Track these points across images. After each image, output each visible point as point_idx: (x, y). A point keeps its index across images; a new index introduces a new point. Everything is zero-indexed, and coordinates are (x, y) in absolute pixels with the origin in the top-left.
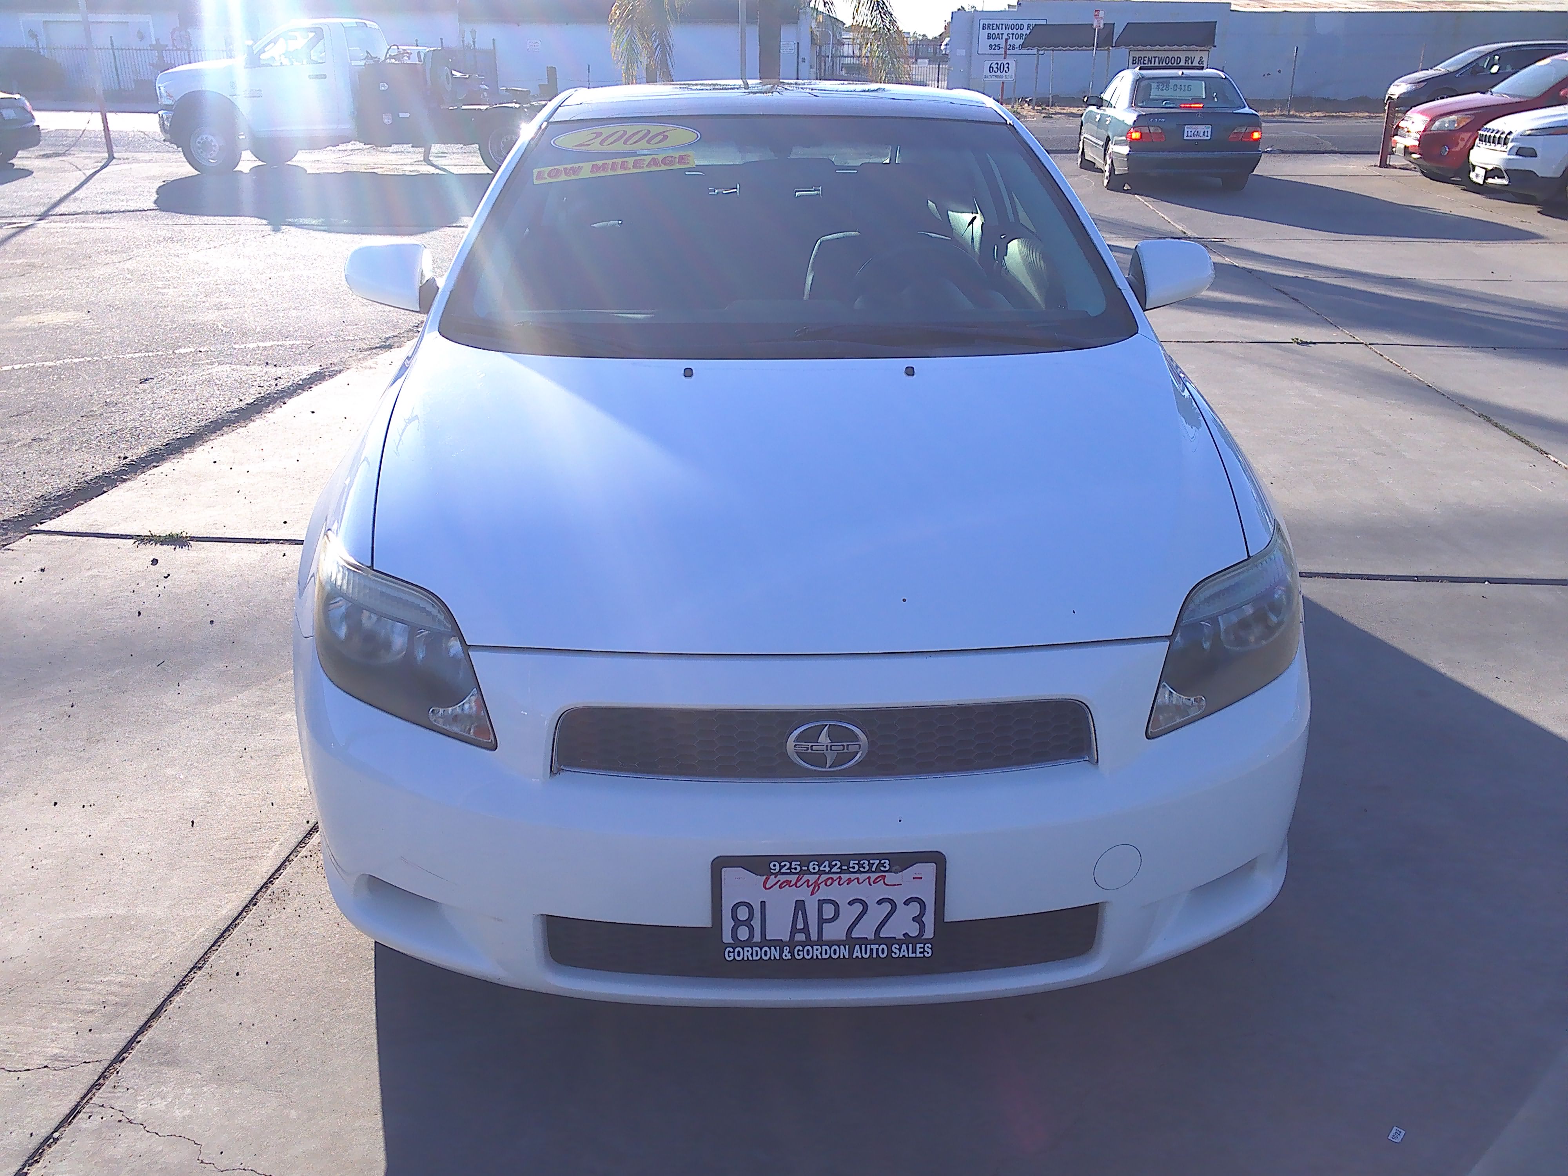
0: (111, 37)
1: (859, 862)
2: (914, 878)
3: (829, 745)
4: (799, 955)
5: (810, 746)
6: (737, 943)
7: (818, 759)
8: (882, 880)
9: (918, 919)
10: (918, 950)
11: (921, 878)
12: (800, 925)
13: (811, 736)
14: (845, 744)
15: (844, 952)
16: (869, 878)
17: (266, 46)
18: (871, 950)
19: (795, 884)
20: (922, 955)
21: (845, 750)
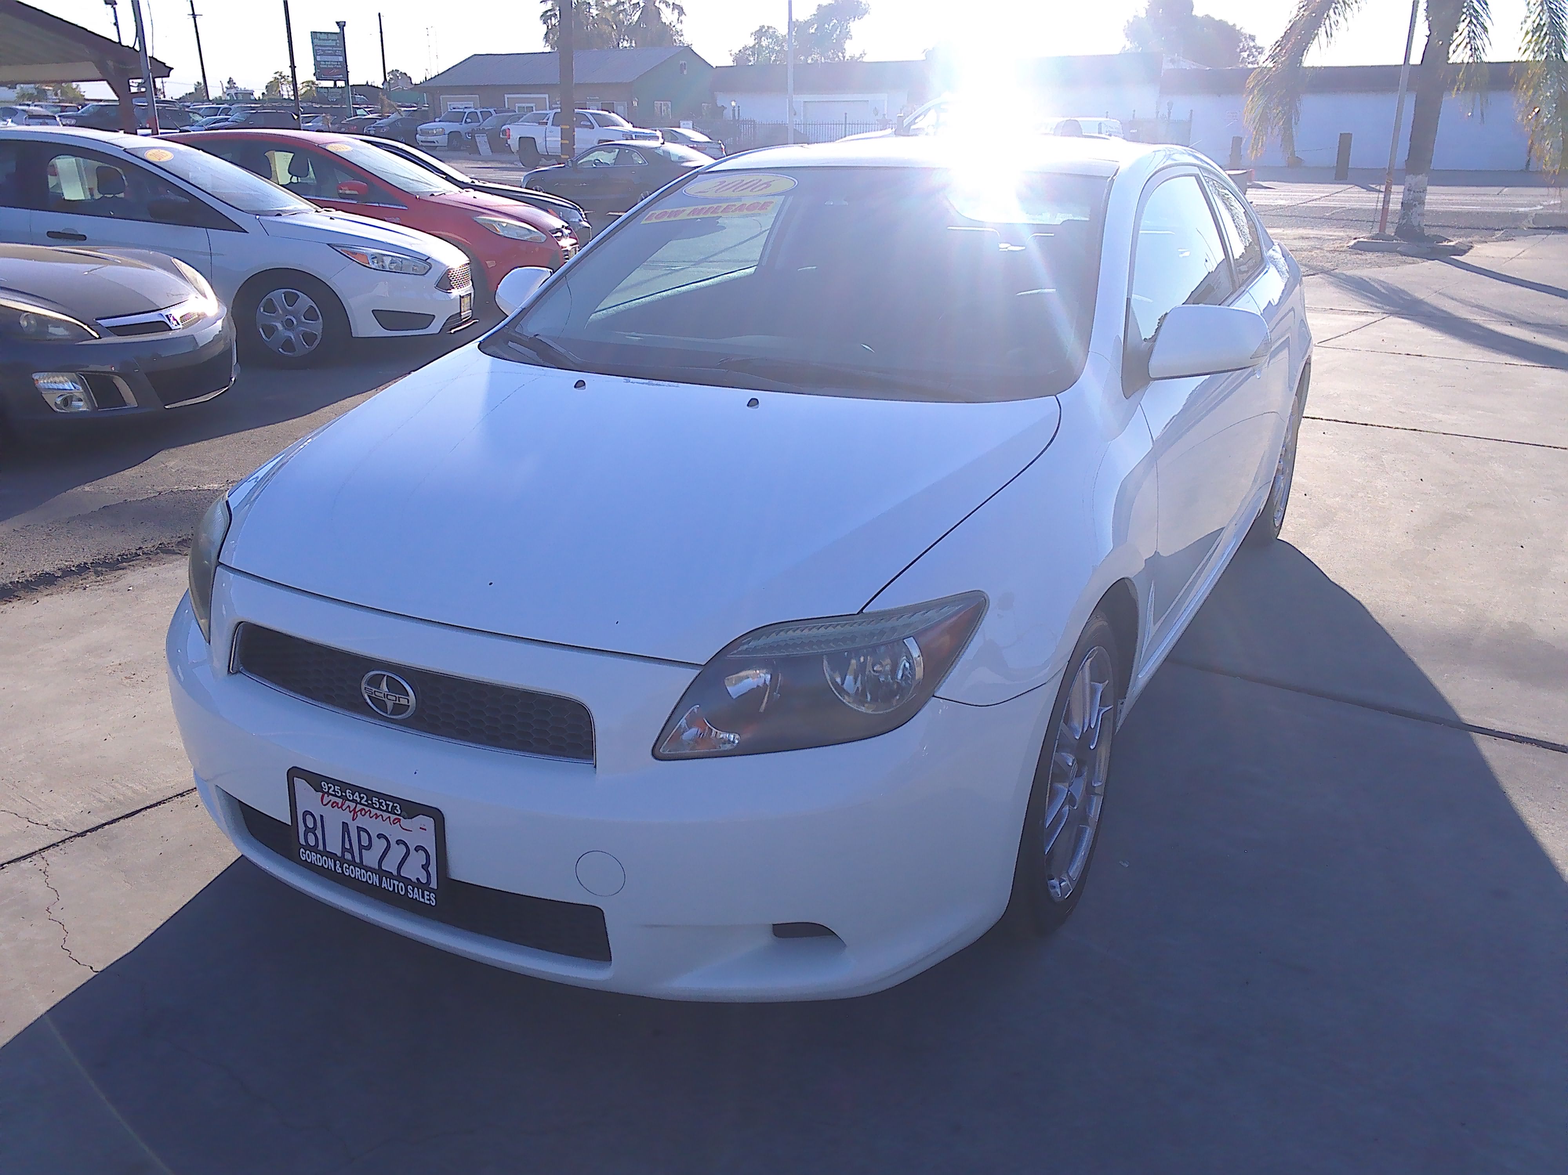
0: (846, 114)
1: (379, 800)
2: (421, 828)
3: (386, 694)
4: (347, 872)
5: (373, 691)
6: (308, 847)
7: (380, 703)
8: (398, 823)
9: (425, 867)
10: (426, 897)
11: (425, 830)
12: (347, 846)
13: (375, 682)
14: (397, 696)
15: (376, 879)
16: (389, 817)
17: (916, 118)
18: (394, 885)
19: (341, 807)
20: (428, 902)
21: (397, 702)
